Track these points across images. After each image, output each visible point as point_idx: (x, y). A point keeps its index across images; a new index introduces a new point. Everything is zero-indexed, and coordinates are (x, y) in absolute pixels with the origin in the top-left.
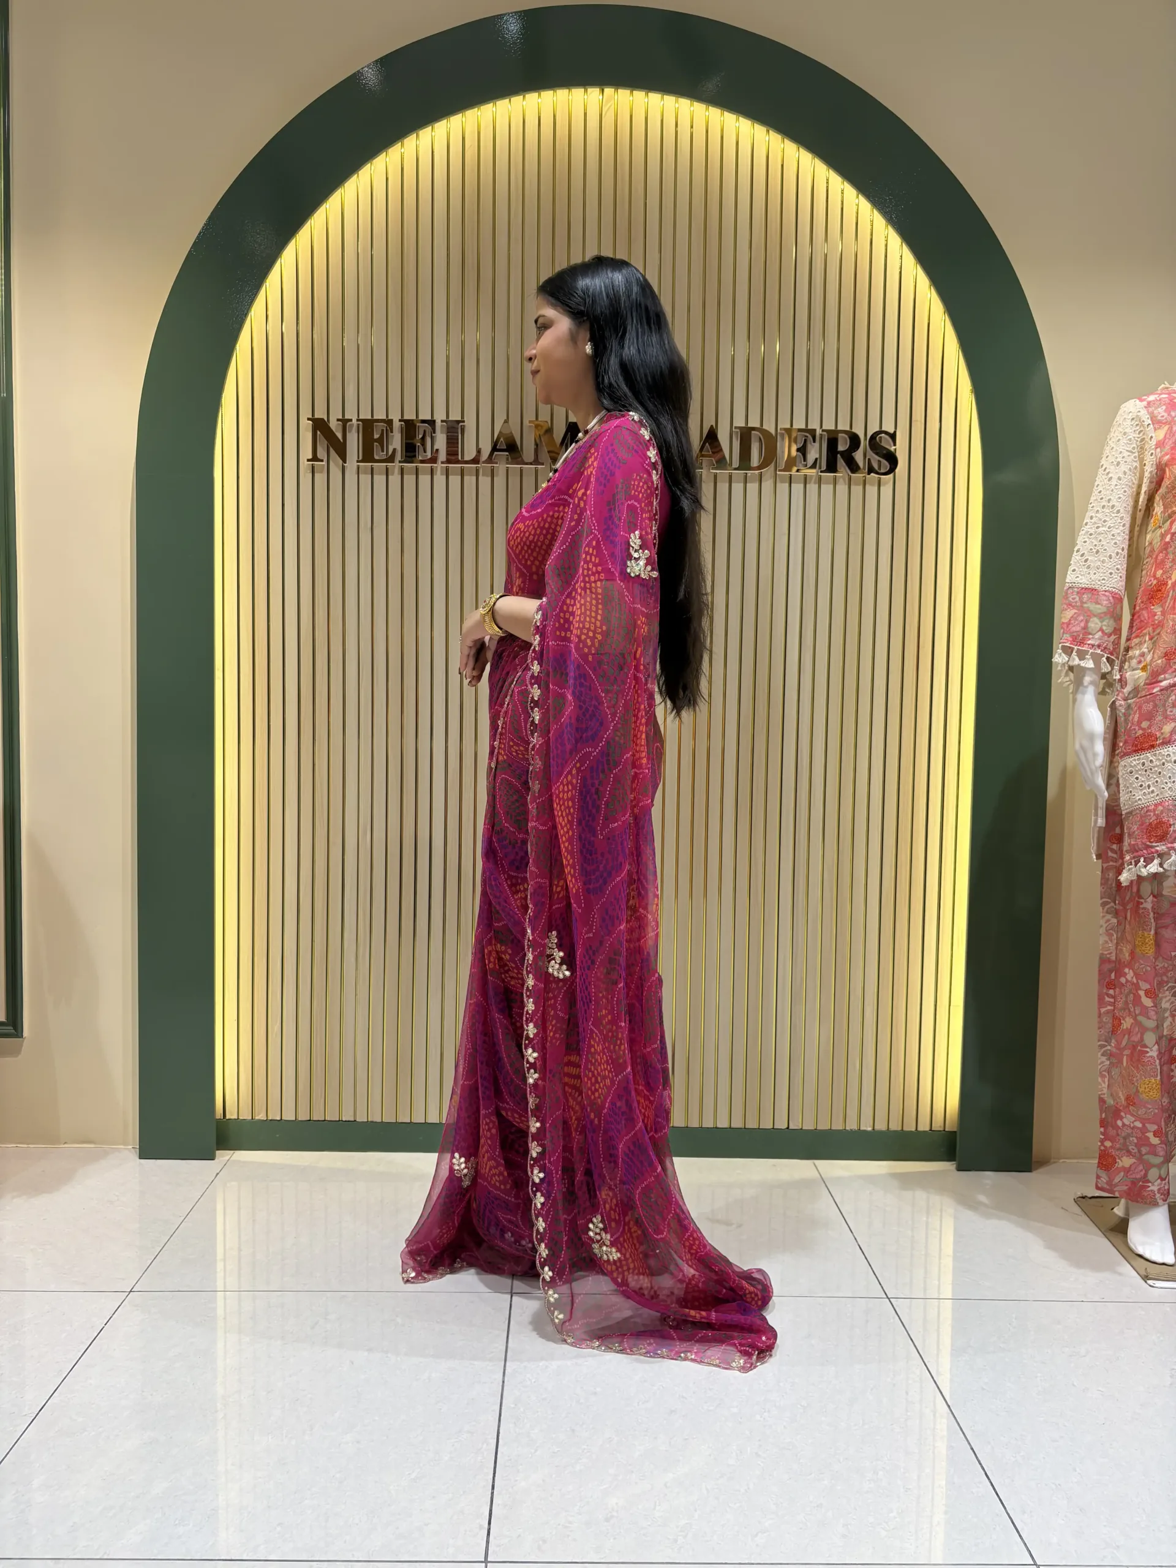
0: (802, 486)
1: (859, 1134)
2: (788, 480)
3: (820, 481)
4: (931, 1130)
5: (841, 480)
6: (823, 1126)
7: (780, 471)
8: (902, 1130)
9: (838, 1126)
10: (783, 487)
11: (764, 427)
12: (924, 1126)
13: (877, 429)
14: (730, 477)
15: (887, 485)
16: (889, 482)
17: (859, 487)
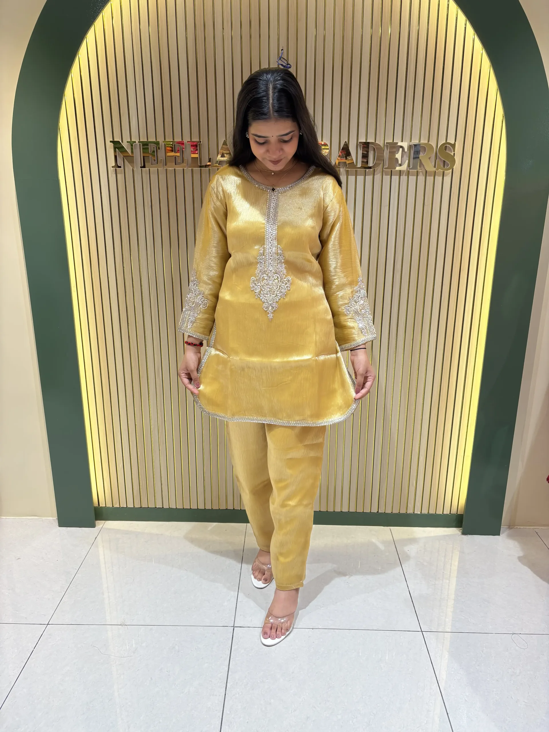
0: (398, 177)
1: (414, 515)
2: (390, 173)
3: (408, 174)
4: (450, 513)
5: (421, 173)
6: (396, 511)
7: (384, 169)
8: (436, 513)
9: (403, 511)
10: (387, 178)
11: (377, 142)
12: (447, 512)
13: (445, 142)
14: (356, 171)
15: (447, 176)
16: (449, 174)
17: (431, 177)
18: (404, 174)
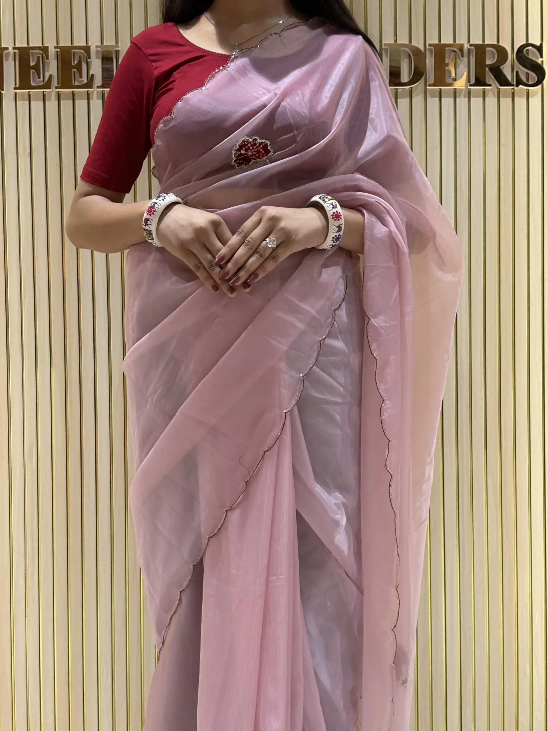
0: (452, 100)
2: (438, 94)
3: (469, 94)
5: (490, 93)
10: (433, 102)
13: (524, 42)
15: (535, 97)
16: (537, 93)
17: (508, 99)
18: (463, 94)
